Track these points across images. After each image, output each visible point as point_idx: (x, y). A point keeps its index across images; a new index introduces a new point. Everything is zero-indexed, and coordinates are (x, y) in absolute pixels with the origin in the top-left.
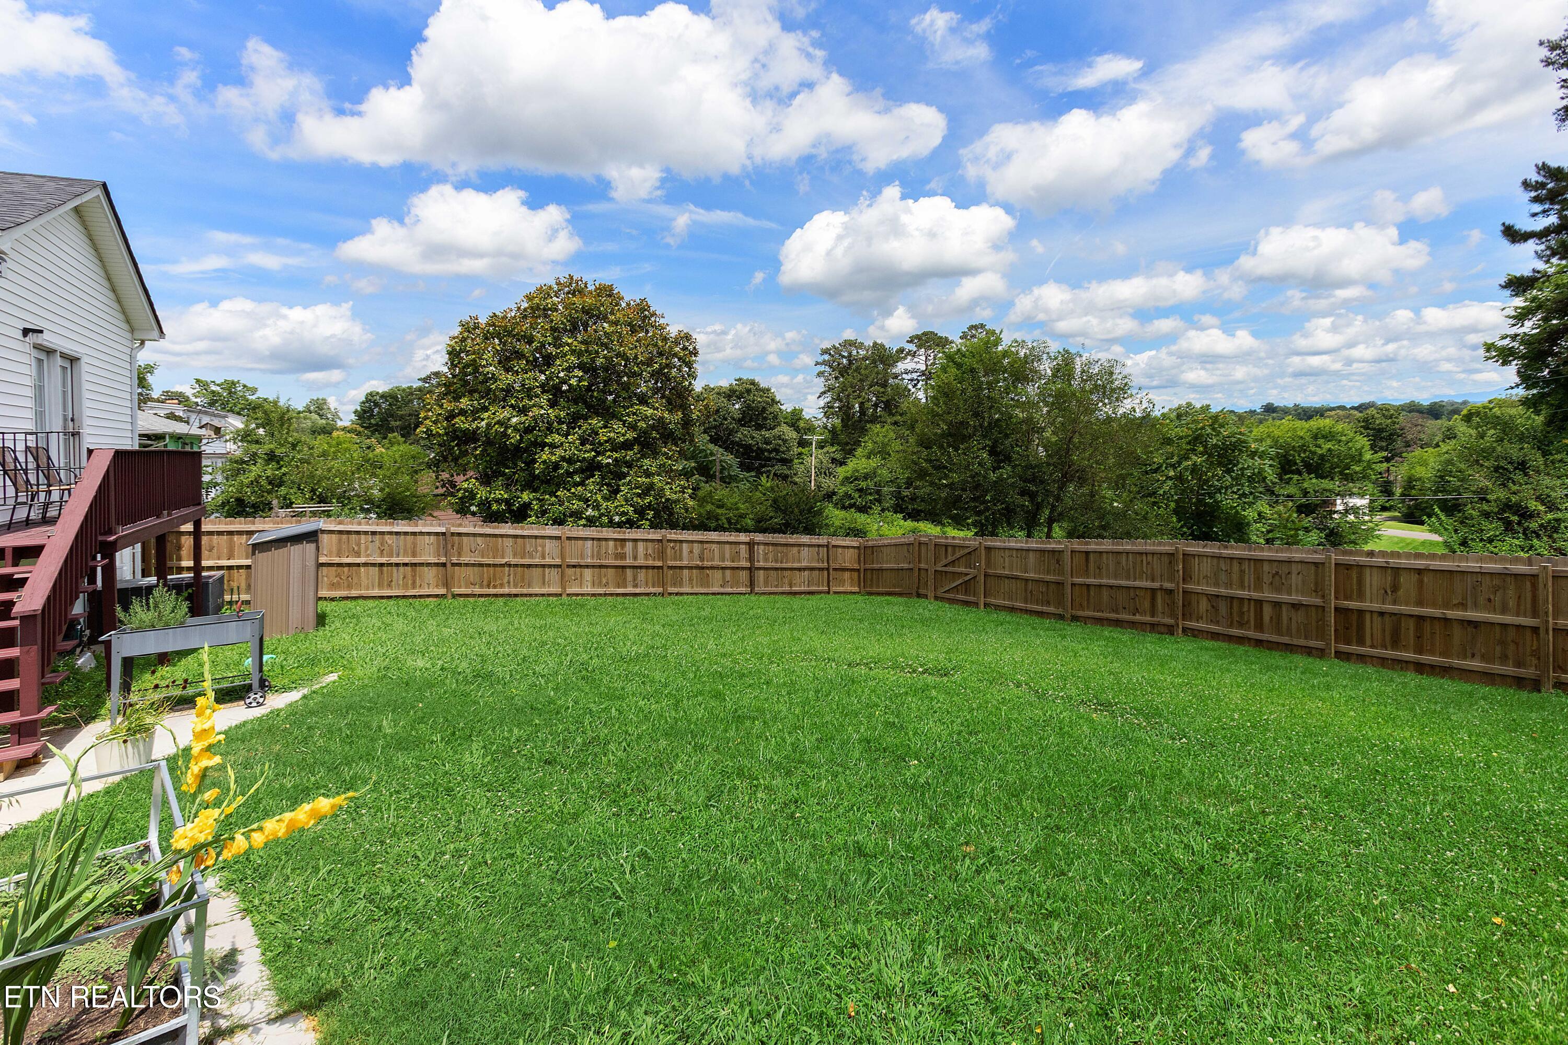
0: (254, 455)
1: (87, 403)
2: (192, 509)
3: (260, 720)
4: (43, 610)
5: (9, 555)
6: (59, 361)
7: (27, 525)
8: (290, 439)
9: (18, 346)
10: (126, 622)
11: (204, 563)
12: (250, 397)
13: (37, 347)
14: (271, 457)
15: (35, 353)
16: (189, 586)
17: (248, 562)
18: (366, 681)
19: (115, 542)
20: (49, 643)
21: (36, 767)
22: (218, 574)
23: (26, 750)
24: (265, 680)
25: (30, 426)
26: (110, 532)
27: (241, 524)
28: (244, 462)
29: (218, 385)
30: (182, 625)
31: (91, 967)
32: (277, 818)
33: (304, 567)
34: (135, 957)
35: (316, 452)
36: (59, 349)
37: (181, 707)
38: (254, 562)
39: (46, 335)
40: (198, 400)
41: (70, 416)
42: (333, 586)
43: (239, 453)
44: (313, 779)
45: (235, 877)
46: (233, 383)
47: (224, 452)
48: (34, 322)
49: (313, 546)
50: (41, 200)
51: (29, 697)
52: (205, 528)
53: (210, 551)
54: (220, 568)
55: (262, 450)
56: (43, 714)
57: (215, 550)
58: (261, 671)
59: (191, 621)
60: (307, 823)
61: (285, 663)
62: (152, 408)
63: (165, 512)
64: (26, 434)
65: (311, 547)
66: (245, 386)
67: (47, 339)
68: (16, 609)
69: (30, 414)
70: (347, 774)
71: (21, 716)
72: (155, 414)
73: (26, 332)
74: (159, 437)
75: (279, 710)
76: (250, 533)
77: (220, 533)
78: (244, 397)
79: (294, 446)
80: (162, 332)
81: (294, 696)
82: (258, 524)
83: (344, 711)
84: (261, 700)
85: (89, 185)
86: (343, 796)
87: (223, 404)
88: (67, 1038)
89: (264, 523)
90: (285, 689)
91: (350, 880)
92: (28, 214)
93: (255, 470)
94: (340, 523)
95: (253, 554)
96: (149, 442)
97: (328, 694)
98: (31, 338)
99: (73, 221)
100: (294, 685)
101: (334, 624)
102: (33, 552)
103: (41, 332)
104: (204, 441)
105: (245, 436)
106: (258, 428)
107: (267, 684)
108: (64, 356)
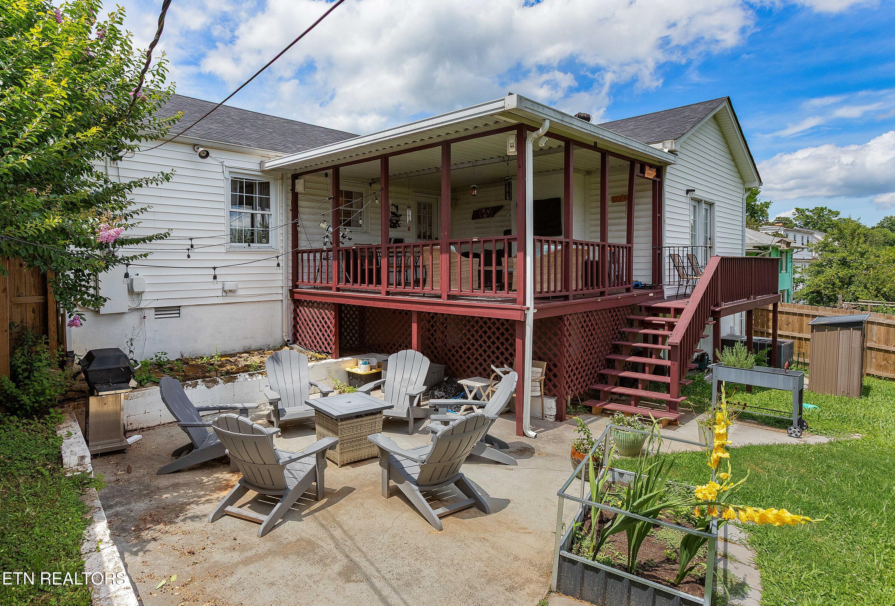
0: (830, 261)
1: (717, 229)
2: (772, 296)
3: (795, 447)
4: (681, 342)
5: (672, 311)
6: (704, 206)
7: (685, 296)
8: (859, 249)
9: (683, 199)
10: (721, 360)
11: (779, 332)
12: (834, 219)
13: (693, 199)
14: (844, 263)
15: (694, 203)
16: (769, 346)
17: (808, 336)
18: (886, 449)
19: (720, 311)
20: (683, 363)
21: (675, 427)
22: (789, 341)
23: (671, 416)
24: (803, 422)
25: (688, 243)
26: (717, 305)
27: (808, 309)
28: (823, 266)
29: (811, 211)
30: (751, 369)
31: (672, 542)
32: (755, 509)
33: (851, 348)
34: (683, 548)
35: (881, 260)
36: (704, 199)
37: (750, 421)
38: (813, 337)
39: (696, 192)
40: (797, 222)
41: (709, 237)
42: (879, 367)
43: (820, 260)
44: (824, 504)
45: (756, 539)
46: (822, 209)
47: (811, 258)
48: (692, 186)
49: (859, 333)
50: (695, 118)
51: (674, 388)
52: (780, 309)
53: (788, 325)
54: (794, 338)
55: (836, 257)
56: (679, 400)
57: (790, 326)
58: (800, 413)
59: (756, 368)
60: (775, 522)
61: (821, 414)
62: (764, 229)
63: (752, 297)
64: (683, 247)
65: (857, 334)
66: (830, 211)
67: (698, 194)
68: (669, 341)
69: (689, 236)
70: (852, 513)
71: (671, 397)
72: (766, 233)
73: (688, 191)
74: (766, 248)
75: (809, 446)
76: (814, 316)
77: (794, 314)
78: (829, 219)
79: (862, 255)
80: (761, 182)
81: (823, 440)
82: (821, 310)
83: (860, 465)
84: (799, 434)
85: (721, 100)
86: (802, 517)
87: (814, 224)
88: (655, 570)
89: (826, 310)
90: (818, 432)
91: (834, 590)
92: (688, 127)
93: (829, 272)
94: (888, 318)
95: (812, 332)
96: (760, 251)
97: (851, 448)
98: (690, 195)
99: (713, 124)
100: (825, 432)
101: (875, 398)
102: (679, 311)
103: (694, 191)
104: (795, 250)
105: (824, 247)
106: (834, 241)
107: (805, 424)
108: (706, 202)
